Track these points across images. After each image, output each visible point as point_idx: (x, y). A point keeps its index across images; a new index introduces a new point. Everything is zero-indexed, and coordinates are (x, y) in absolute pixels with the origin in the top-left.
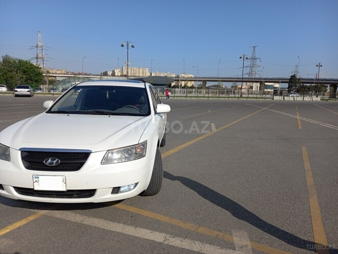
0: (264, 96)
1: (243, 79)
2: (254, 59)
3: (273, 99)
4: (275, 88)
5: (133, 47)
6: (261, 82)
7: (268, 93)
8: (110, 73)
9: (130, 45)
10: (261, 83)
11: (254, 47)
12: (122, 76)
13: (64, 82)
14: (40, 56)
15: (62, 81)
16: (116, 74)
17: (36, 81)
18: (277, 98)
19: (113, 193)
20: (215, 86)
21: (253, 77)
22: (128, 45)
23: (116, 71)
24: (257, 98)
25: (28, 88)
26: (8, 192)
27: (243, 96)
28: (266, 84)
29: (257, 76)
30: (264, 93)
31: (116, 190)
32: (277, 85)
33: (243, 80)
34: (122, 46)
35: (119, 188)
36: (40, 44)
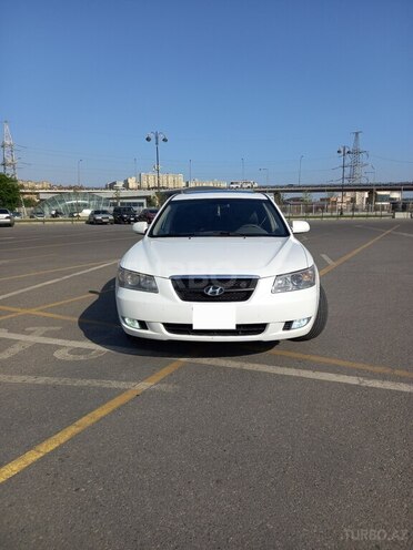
0: (378, 213)
1: (343, 186)
2: (357, 152)
3: (393, 217)
4: (393, 199)
5: (165, 140)
6: (371, 190)
7: (383, 208)
8: (120, 184)
9: (161, 137)
10: (371, 192)
11: (357, 133)
12: (139, 188)
13: (53, 202)
14: (10, 161)
15: (50, 200)
16: (130, 186)
17: (9, 201)
18: (399, 215)
19: (284, 329)
20: (294, 199)
21: (357, 182)
22: (157, 138)
23: (129, 181)
24: (367, 216)
25: (5, 212)
26: (152, 330)
27: (345, 214)
28: (379, 193)
29: (364, 181)
30: (376, 209)
31: (288, 325)
32: (396, 195)
33: (343, 189)
34: (148, 139)
35: (291, 322)
36: (8, 142)
